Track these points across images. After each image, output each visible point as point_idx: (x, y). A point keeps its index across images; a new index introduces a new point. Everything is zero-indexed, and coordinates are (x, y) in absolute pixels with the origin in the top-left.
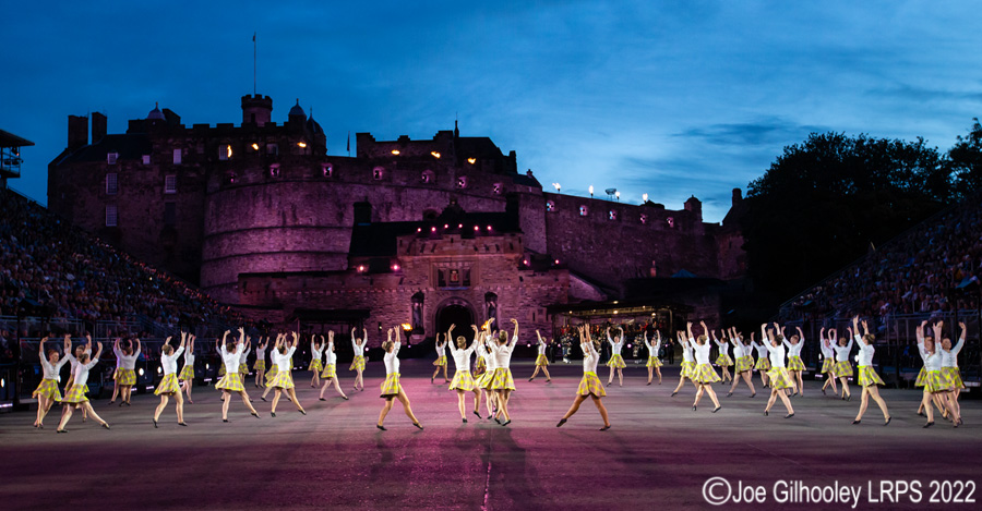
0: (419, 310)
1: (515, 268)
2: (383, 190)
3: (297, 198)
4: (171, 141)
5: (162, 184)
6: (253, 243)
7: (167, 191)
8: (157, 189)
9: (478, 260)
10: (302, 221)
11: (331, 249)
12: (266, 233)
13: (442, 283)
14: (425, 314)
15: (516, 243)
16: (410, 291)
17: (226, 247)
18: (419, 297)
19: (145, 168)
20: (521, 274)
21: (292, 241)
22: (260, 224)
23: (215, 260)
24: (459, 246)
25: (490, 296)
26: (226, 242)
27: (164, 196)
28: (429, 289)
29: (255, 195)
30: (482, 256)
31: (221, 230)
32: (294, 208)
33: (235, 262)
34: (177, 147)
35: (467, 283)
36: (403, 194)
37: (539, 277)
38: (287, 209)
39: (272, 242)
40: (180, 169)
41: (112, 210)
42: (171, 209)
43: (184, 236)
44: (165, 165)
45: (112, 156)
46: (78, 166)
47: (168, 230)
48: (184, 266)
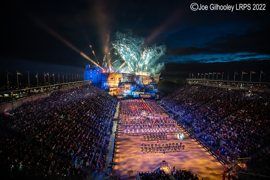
4: (97, 69)
8: (96, 74)
19: (95, 72)
31: (104, 80)
40: (98, 72)
41: (91, 76)
42: (98, 76)
43: (99, 79)
44: (97, 71)
45: (91, 70)
46: (88, 71)
47: (97, 78)
48: (99, 82)
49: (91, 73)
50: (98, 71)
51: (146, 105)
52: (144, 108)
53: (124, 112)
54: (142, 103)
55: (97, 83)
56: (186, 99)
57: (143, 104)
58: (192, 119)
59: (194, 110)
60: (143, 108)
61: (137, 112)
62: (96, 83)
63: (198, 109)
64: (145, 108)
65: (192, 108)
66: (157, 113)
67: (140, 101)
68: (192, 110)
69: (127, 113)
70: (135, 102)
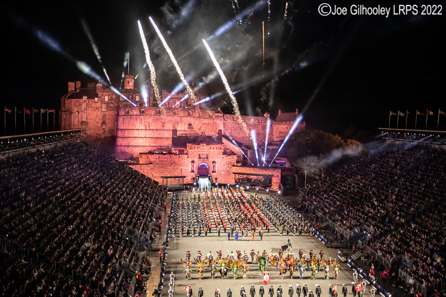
0: (193, 166)
1: (221, 154)
2: (176, 118)
3: (150, 120)
4: (104, 93)
5: (101, 108)
6: (136, 133)
7: (103, 110)
8: (100, 109)
9: (210, 151)
10: (151, 128)
11: (160, 137)
12: (140, 131)
13: (200, 158)
14: (195, 167)
15: (222, 147)
16: (190, 160)
17: (126, 134)
18: (193, 162)
19: (96, 102)
20: (223, 156)
21: (149, 134)
22: (138, 128)
23: (123, 138)
24: (205, 147)
25: (214, 162)
26: (127, 132)
27: (102, 112)
28: (196, 160)
29: (136, 118)
30: (212, 150)
31: (125, 128)
32: (149, 124)
33: (130, 139)
34: (107, 95)
35: (207, 158)
36: (182, 119)
37: (228, 157)
38: (147, 124)
39: (142, 134)
40: (107, 103)
41: (85, 115)
42: (104, 116)
43: (109, 125)
44: (103, 102)
45: (85, 98)
46: (73, 100)
47: (104, 123)
48: (109, 135)
49: (84, 106)
50: (106, 99)
51: (252, 208)
52: (246, 215)
53: (186, 229)
54: (241, 201)
55: (103, 136)
56: (378, 191)
57: (243, 203)
58: (397, 253)
59: (402, 225)
60: (243, 217)
61: (225, 230)
62: (99, 139)
63: (416, 223)
64: (249, 216)
65: (398, 218)
66: (288, 233)
67: (235, 194)
68: (398, 225)
69: (194, 231)
70: (220, 198)
